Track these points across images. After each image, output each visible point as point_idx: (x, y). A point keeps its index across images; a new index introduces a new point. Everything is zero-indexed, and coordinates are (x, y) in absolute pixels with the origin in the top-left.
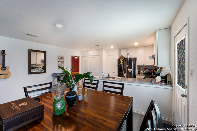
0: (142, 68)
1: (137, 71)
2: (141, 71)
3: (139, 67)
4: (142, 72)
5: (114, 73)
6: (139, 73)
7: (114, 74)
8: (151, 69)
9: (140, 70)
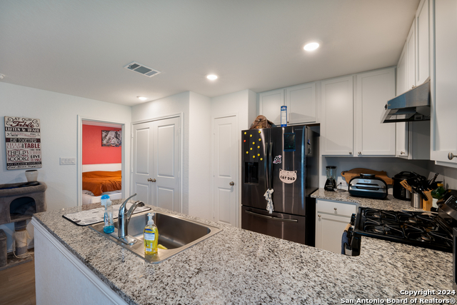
0: (341, 168)
1: (322, 180)
2: (340, 180)
3: (332, 163)
4: (344, 182)
5: (232, 184)
6: (331, 186)
7: (232, 190)
8: (384, 173)
9: (334, 173)
